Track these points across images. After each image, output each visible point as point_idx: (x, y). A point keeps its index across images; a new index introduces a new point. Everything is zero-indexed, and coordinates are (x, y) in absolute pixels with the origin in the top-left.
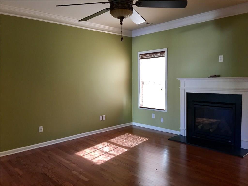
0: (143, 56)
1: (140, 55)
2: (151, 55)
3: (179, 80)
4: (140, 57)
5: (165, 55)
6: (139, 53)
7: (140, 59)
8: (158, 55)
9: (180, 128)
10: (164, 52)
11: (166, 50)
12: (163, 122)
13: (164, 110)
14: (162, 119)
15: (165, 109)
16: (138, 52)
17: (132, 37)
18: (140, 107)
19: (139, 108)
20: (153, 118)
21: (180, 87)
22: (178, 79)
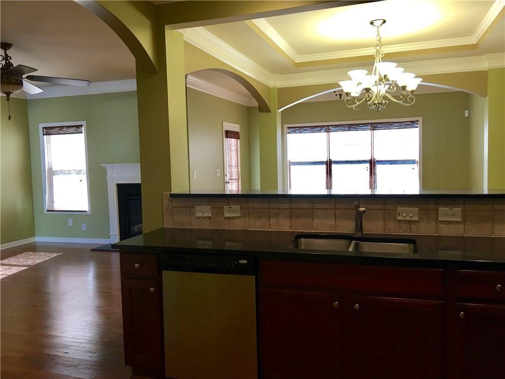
0: (49, 131)
1: (43, 128)
2: (60, 130)
3: (105, 167)
4: (43, 131)
5: (83, 131)
6: (41, 126)
7: (44, 135)
8: (71, 130)
9: (110, 234)
10: (82, 126)
11: (84, 123)
12: (85, 229)
13: (85, 211)
14: (84, 225)
15: (87, 210)
16: (40, 124)
17: (27, 99)
18: (48, 211)
19: (46, 212)
20: (69, 225)
21: (107, 175)
22: (103, 165)
